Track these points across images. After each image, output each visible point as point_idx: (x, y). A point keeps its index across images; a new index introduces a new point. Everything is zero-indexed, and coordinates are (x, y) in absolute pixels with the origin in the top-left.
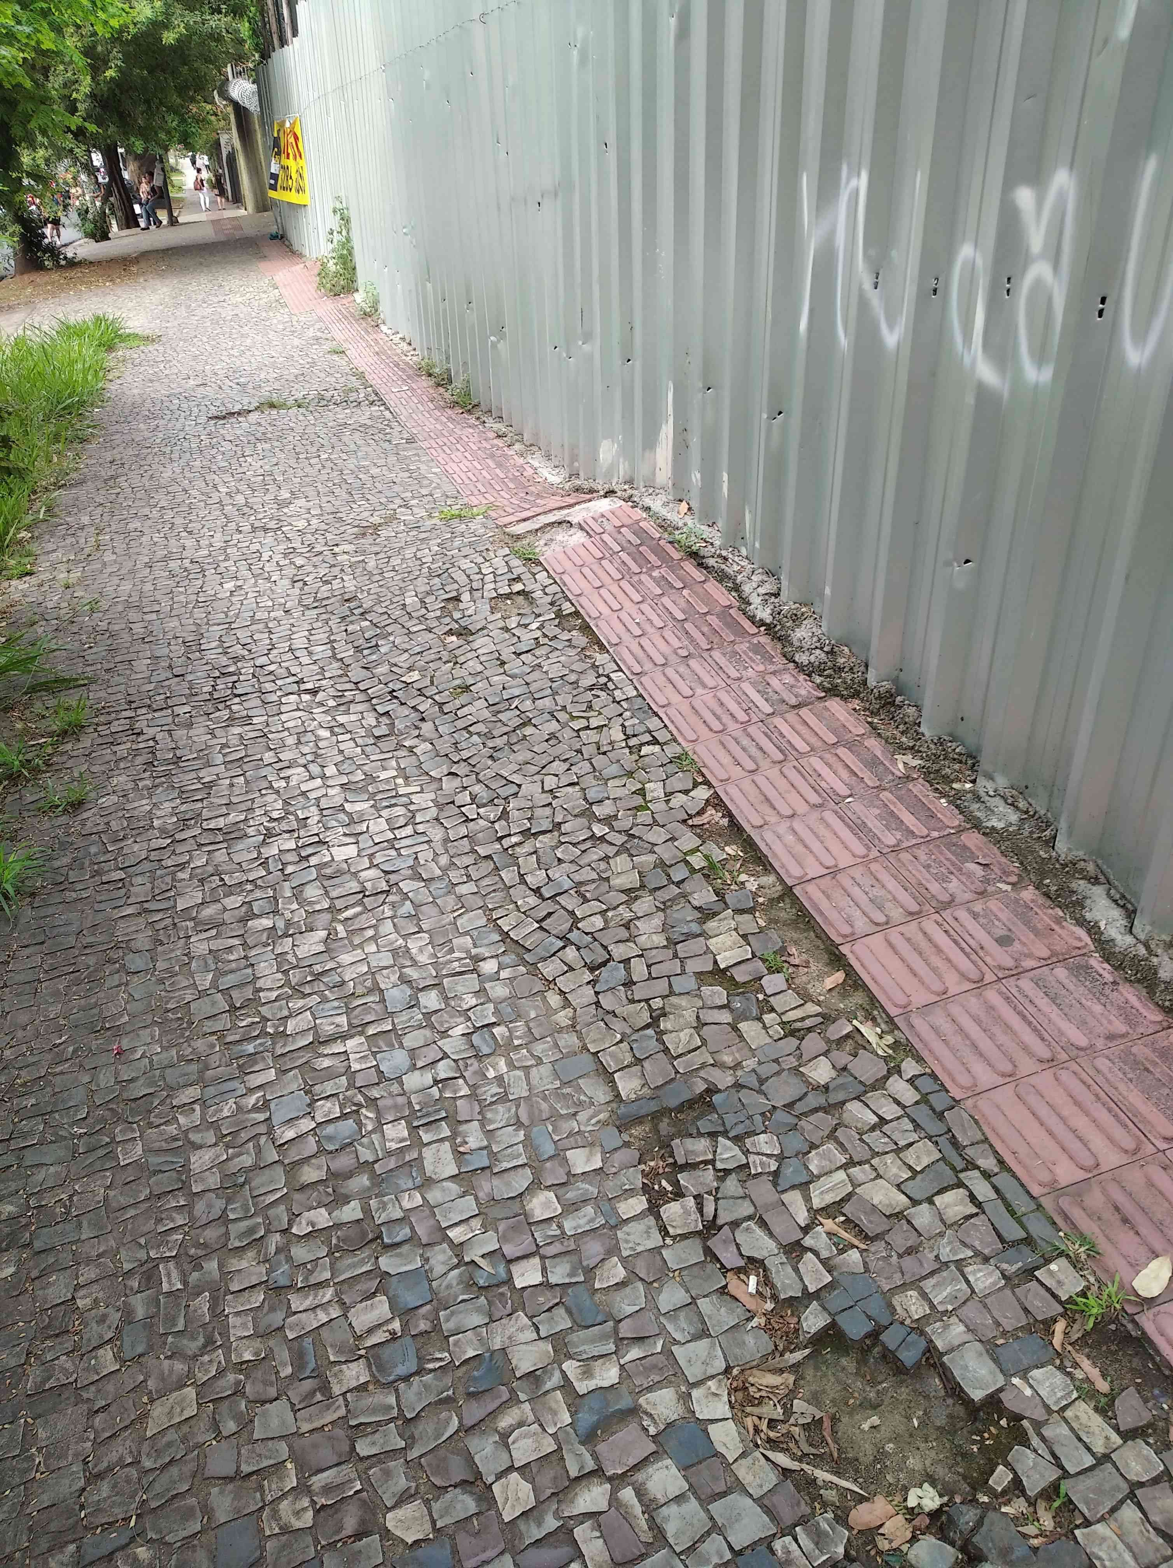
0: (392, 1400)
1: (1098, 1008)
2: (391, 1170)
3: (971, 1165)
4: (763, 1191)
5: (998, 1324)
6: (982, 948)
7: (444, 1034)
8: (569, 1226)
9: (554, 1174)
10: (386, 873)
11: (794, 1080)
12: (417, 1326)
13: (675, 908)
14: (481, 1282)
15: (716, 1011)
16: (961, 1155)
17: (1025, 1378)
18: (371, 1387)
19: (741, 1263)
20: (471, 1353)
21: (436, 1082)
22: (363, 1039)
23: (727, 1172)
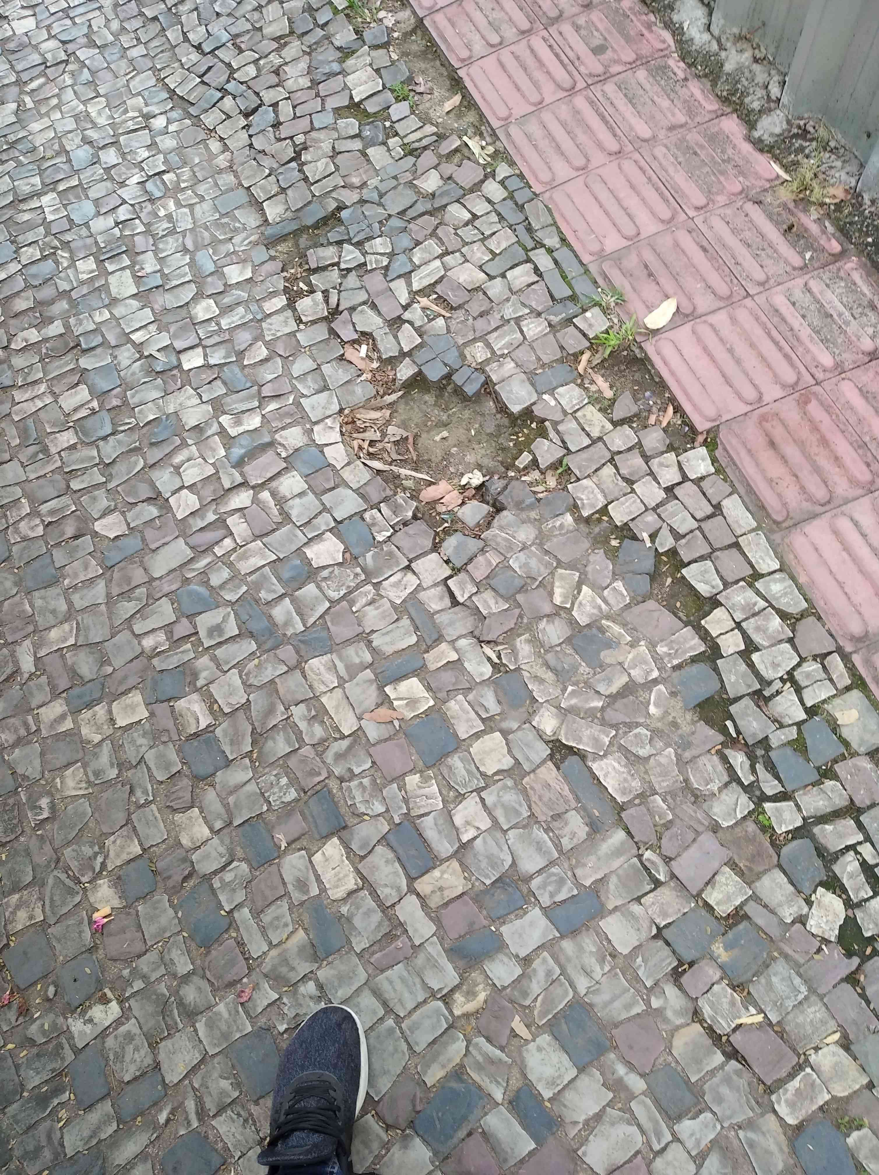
0: (95, 454)
1: (665, 103)
2: (84, 296)
3: (539, 245)
4: (376, 281)
5: (539, 359)
6: (578, 59)
7: (122, 184)
8: (225, 323)
9: (214, 285)
10: (64, 43)
11: (409, 192)
12: (110, 403)
13: (320, 50)
14: (158, 369)
15: (349, 140)
16: (532, 238)
17: (552, 394)
18: (79, 446)
19: (356, 336)
20: (152, 417)
21: (117, 224)
22: (55, 195)
23: (349, 270)
